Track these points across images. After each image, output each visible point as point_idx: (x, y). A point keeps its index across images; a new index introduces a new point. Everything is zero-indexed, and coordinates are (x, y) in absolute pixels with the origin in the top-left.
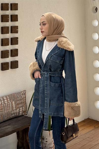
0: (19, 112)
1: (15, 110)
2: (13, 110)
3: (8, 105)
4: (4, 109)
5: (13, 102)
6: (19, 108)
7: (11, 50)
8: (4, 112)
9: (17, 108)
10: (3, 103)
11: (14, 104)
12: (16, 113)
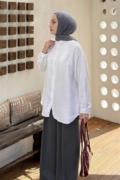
0: (36, 112)
1: (32, 110)
2: (30, 111)
3: (25, 106)
4: (21, 110)
5: (30, 103)
6: (35, 108)
7: (27, 51)
8: (22, 112)
9: (34, 109)
10: (20, 104)
11: (30, 105)
12: (32, 113)
